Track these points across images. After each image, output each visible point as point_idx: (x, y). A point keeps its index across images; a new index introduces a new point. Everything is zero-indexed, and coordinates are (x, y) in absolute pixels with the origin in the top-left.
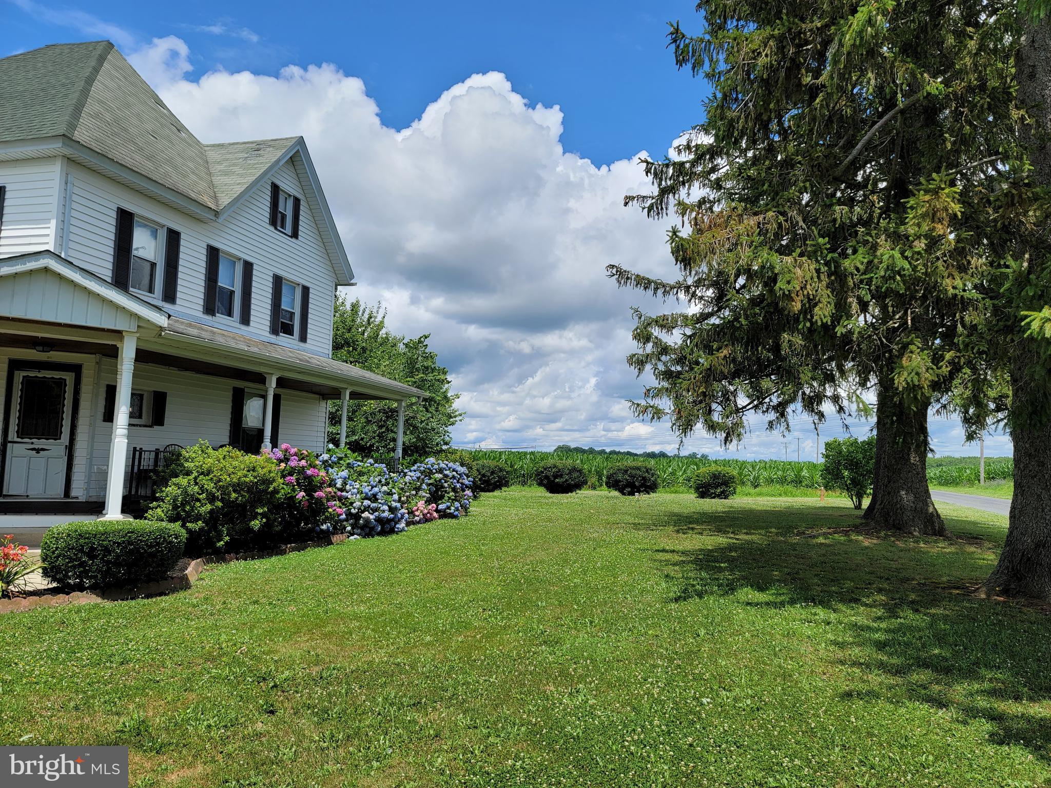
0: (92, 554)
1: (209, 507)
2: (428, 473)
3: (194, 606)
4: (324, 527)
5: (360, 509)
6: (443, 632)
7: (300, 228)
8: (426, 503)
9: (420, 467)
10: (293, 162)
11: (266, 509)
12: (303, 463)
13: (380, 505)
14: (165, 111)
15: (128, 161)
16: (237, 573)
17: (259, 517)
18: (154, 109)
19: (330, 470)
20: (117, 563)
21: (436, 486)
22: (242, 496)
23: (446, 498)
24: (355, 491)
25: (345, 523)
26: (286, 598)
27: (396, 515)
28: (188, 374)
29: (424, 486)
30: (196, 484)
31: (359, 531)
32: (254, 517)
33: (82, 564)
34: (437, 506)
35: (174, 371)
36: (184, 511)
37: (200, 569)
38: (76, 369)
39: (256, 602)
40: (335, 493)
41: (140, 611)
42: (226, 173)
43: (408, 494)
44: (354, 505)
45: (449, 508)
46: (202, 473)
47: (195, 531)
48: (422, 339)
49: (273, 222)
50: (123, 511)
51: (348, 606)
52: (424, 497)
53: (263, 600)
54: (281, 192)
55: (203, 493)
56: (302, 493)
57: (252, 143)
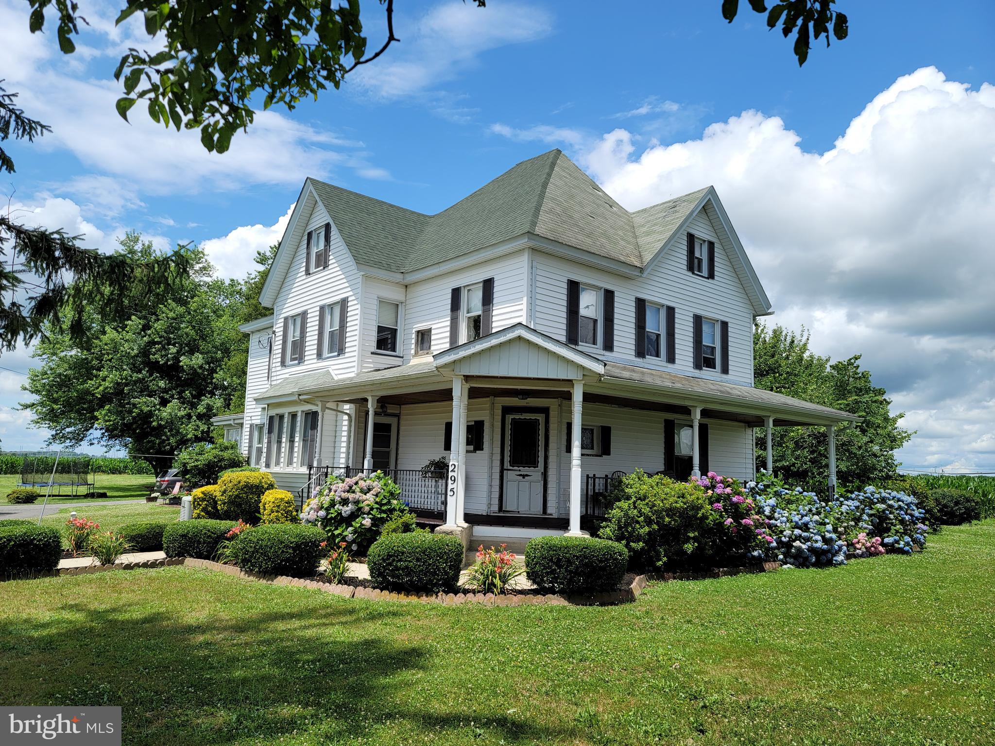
0: (558, 563)
1: (647, 529)
2: (871, 503)
3: (637, 618)
4: (755, 553)
5: (791, 537)
6: (884, 682)
7: (716, 269)
8: (868, 535)
9: (859, 495)
10: (705, 210)
11: (696, 534)
12: (728, 490)
13: (812, 535)
14: (600, 193)
15: (573, 242)
16: (673, 591)
17: (691, 541)
18: (592, 194)
19: (758, 498)
20: (577, 573)
21: (879, 517)
22: (674, 520)
23: (893, 531)
24: (784, 519)
25: (776, 551)
26: (717, 622)
27: (832, 547)
28: (626, 410)
29: (865, 517)
30: (635, 508)
31: (792, 560)
32: (688, 540)
33: (553, 572)
34: (883, 540)
35: (615, 408)
36: (628, 531)
37: (644, 585)
38: (545, 411)
39: (689, 622)
40: (763, 520)
41: (596, 617)
42: (648, 234)
43: (846, 524)
44: (784, 533)
45: (897, 542)
46: (640, 499)
47: (638, 550)
48: (853, 361)
49: (691, 268)
50: (582, 528)
51: (778, 638)
52: (866, 528)
53: (697, 621)
54: (696, 240)
55: (641, 516)
56: (730, 520)
57: (669, 202)
